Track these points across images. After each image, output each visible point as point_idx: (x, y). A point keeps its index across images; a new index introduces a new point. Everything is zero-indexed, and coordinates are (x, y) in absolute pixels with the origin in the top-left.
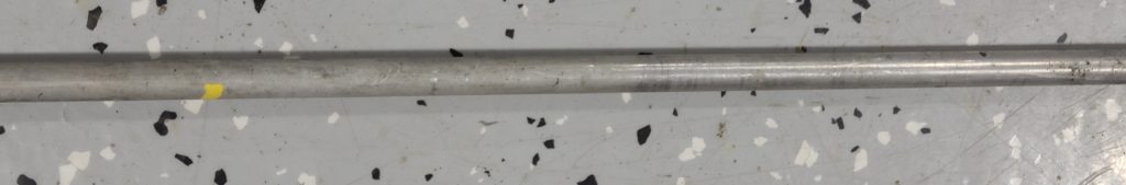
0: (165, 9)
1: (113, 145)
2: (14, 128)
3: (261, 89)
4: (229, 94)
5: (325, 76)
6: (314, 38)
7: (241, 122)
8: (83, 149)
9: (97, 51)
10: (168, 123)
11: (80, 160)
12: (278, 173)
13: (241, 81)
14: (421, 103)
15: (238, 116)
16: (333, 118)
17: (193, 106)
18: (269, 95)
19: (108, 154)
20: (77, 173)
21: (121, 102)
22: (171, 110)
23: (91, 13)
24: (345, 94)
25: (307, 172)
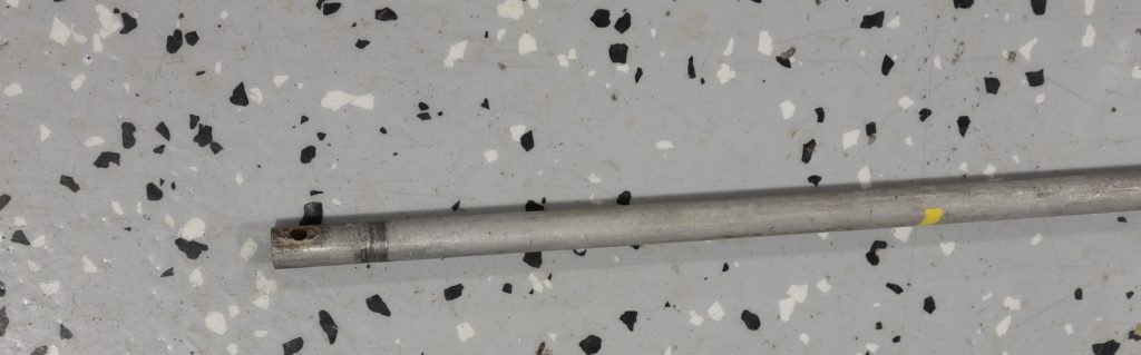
0: (875, 138)
1: (828, 277)
2: (736, 264)
3: (978, 212)
4: (948, 219)
5: (1039, 195)
6: (1016, 159)
7: (948, 248)
8: (800, 283)
9: (812, 185)
10: (880, 253)
11: (798, 293)
12: (985, 298)
13: (959, 203)
14: (1122, 219)
15: (945, 243)
16: (1036, 240)
17: (902, 233)
18: (985, 217)
19: (823, 286)
20: (795, 307)
21: (835, 233)
22: (881, 240)
23: (806, 146)
24: (1057, 212)
25: (1011, 295)
